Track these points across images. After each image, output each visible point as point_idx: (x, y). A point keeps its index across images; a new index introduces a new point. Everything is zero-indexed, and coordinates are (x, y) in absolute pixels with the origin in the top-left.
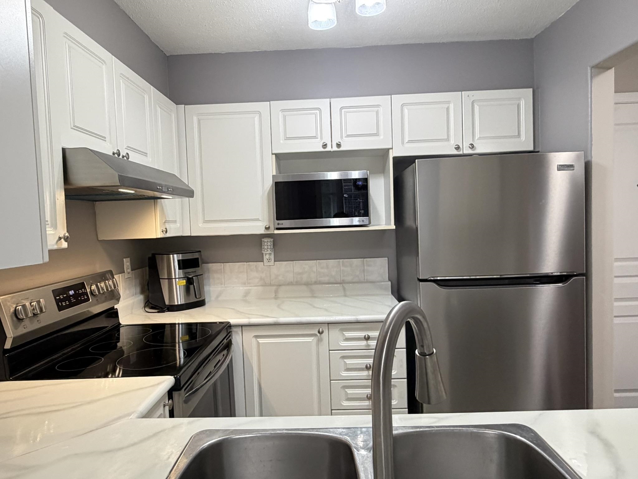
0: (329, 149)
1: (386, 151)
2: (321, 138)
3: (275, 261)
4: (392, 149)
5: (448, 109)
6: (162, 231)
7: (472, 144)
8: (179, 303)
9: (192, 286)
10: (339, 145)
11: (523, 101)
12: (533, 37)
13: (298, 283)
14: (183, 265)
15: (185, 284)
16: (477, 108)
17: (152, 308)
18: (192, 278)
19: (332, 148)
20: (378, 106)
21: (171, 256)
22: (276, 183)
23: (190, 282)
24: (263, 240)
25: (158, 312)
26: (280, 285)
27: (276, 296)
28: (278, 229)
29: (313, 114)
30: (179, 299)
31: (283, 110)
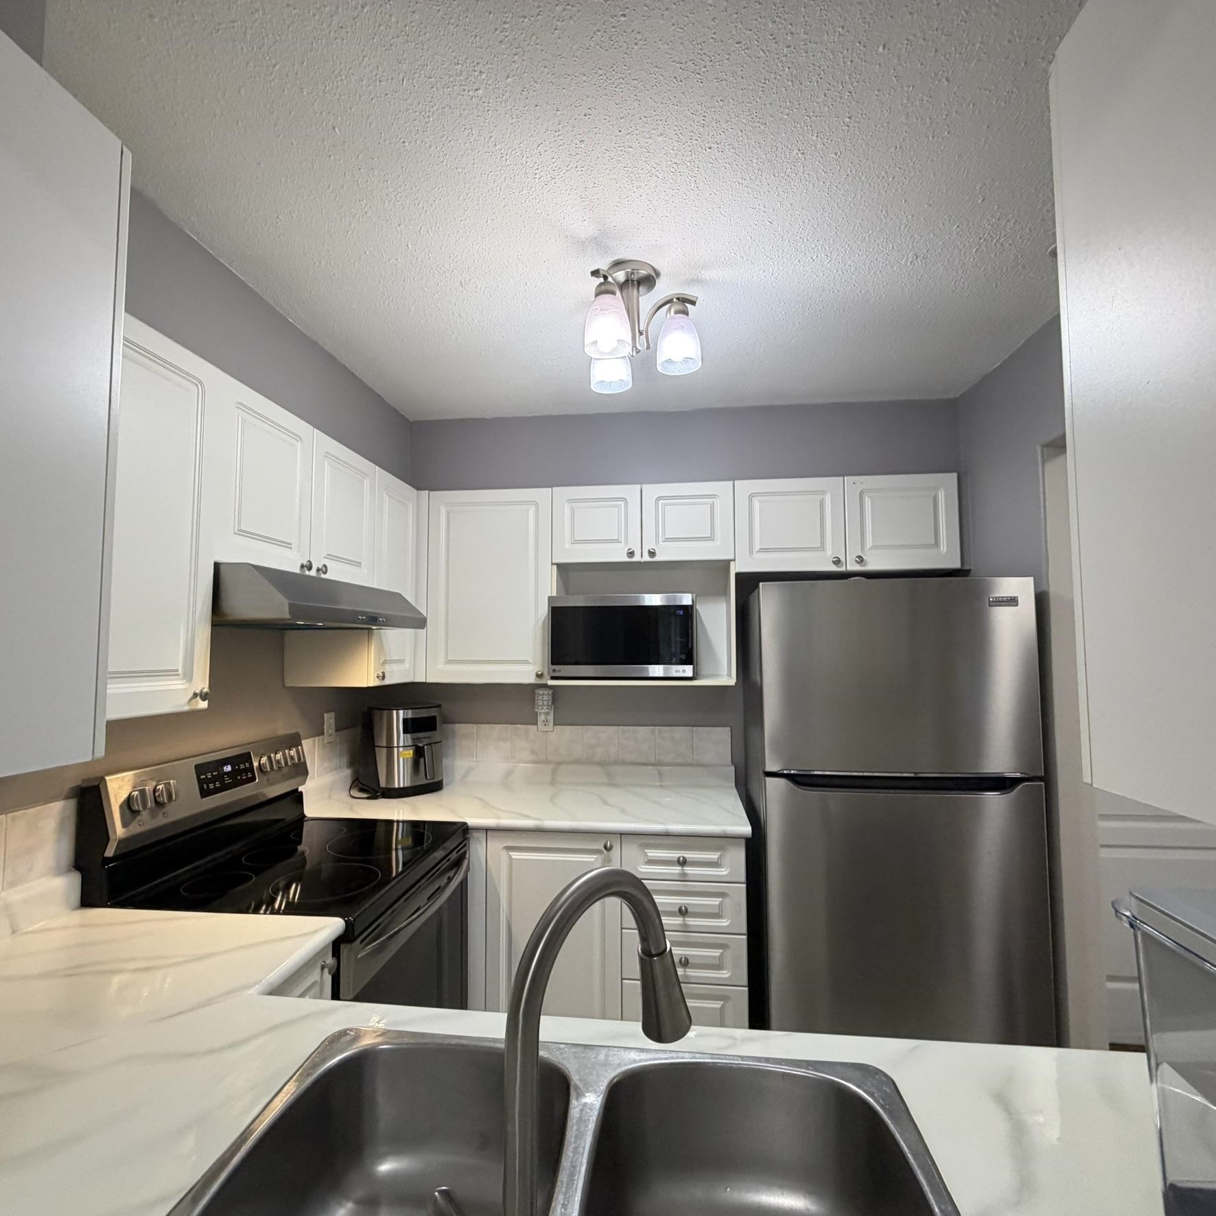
0: (637, 558)
1: (726, 564)
2: (626, 542)
3: (555, 724)
4: (734, 560)
5: (822, 503)
6: (378, 677)
7: (859, 557)
8: (402, 786)
9: (421, 760)
10: (652, 554)
11: (943, 493)
12: (958, 396)
13: (588, 762)
14: (410, 726)
15: (412, 755)
16: (868, 503)
17: (361, 790)
18: (423, 747)
19: (642, 557)
20: (713, 496)
21: (395, 712)
23: (419, 753)
24: (537, 691)
25: (368, 798)
26: (560, 763)
27: (553, 779)
28: (553, 678)
29: (616, 506)
30: (401, 779)
31: (570, 501)
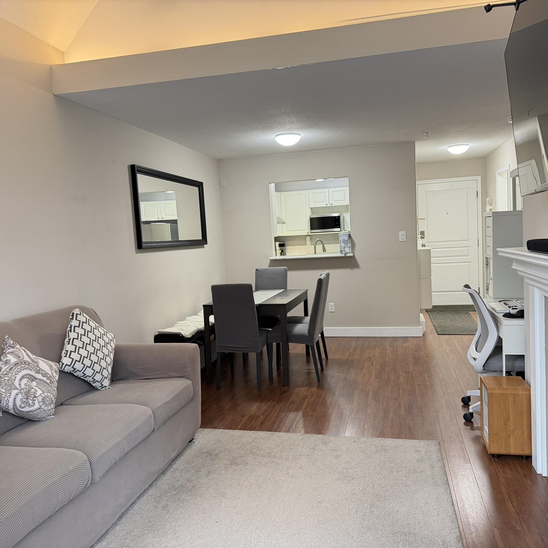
2: (326, 202)
3: (311, 245)
4: (349, 205)
9: (283, 253)
14: (280, 245)
15: (281, 252)
18: (283, 250)
19: (329, 205)
20: (345, 190)
21: (276, 242)
22: (310, 218)
24: (307, 237)
28: (311, 233)
29: (323, 194)
31: (313, 193)
